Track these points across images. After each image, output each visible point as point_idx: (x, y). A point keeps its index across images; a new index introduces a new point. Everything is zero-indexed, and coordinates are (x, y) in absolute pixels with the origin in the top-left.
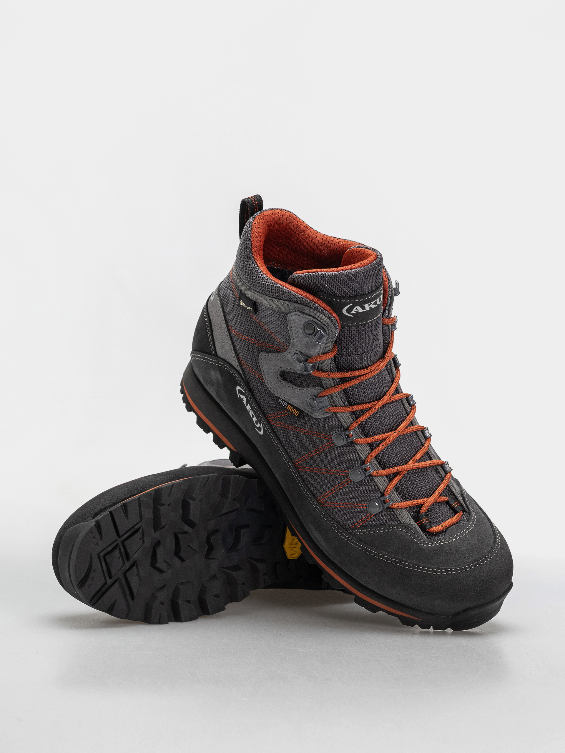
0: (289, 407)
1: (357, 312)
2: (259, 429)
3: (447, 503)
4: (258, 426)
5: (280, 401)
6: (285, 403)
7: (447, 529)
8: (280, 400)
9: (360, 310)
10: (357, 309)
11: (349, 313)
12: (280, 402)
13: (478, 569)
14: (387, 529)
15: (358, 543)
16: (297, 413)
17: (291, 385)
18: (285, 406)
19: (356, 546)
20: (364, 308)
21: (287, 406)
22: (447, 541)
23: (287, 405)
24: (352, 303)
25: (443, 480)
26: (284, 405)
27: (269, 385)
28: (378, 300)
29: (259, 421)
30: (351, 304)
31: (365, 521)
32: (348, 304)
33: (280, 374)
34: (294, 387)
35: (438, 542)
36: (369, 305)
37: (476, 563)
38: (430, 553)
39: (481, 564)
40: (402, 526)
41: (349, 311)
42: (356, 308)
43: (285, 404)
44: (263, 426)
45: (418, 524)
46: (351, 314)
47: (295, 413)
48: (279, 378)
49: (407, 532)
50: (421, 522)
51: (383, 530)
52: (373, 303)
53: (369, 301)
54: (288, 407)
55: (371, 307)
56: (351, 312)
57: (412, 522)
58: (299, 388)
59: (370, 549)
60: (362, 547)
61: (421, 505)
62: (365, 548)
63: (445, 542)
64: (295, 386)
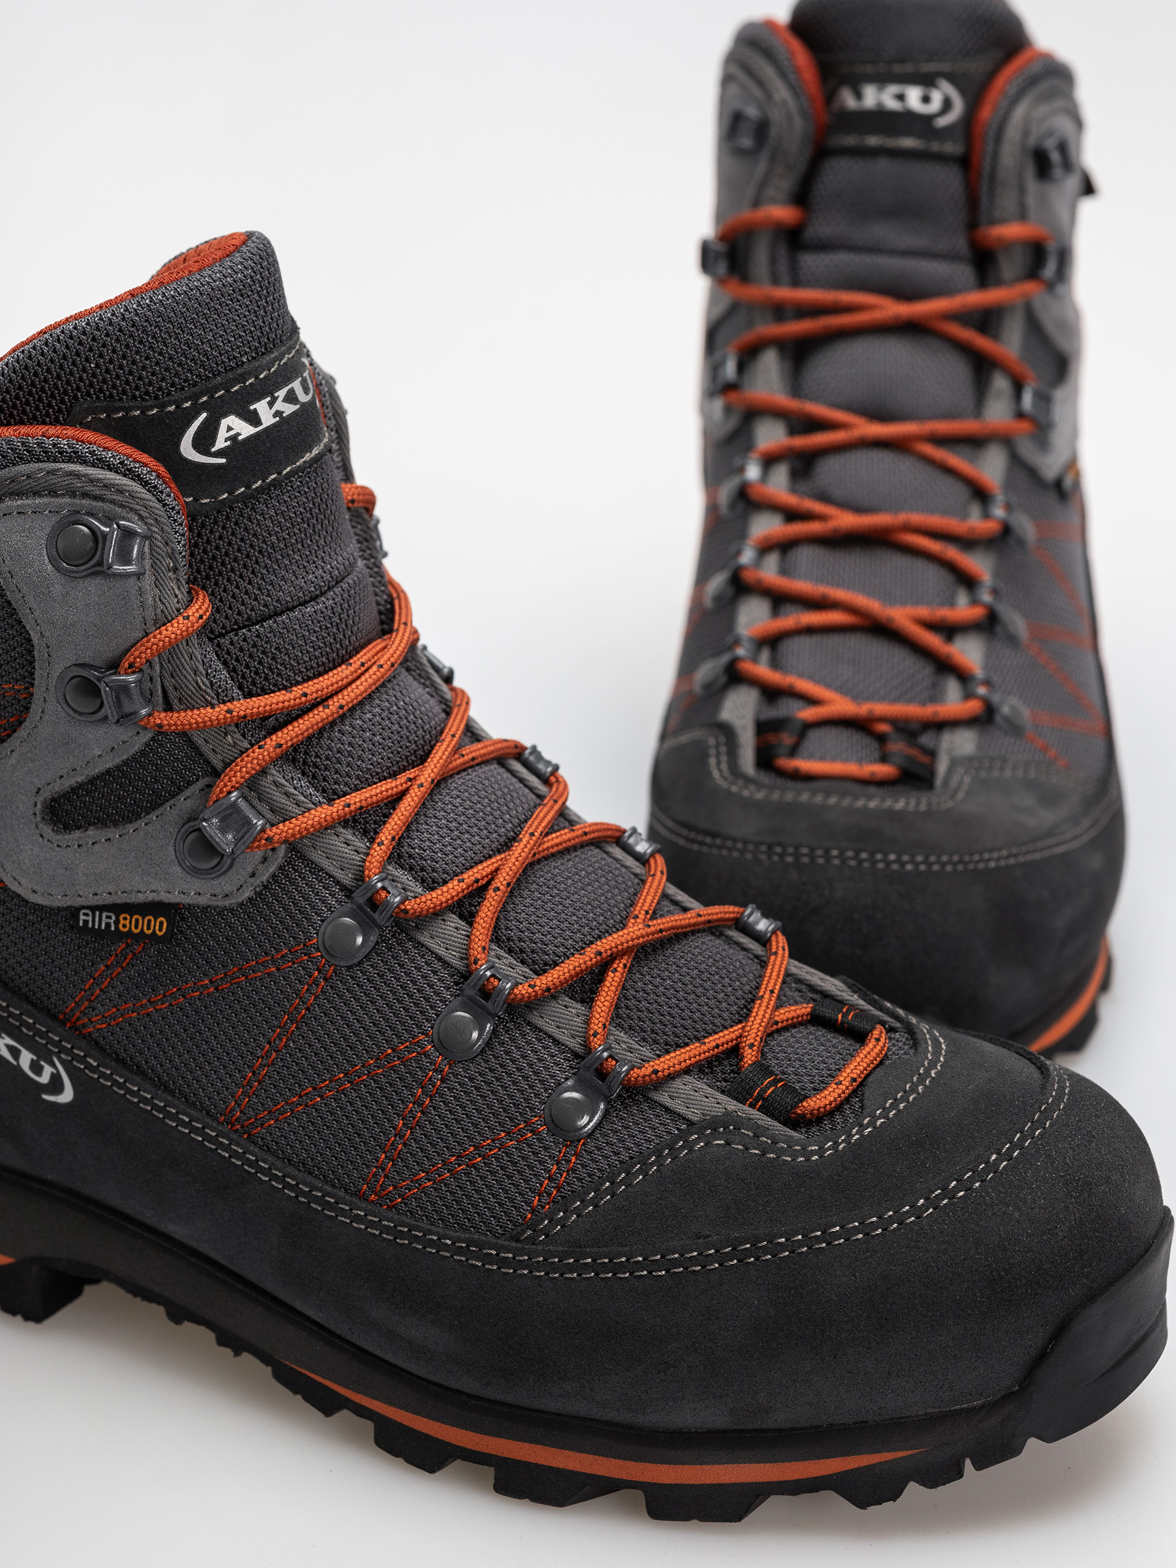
0: (125, 919)
1: (234, 438)
2: (56, 1085)
3: (816, 1020)
4: (44, 1079)
5: (85, 918)
6: (104, 915)
7: (859, 1088)
8: (85, 914)
9: (245, 430)
10: (229, 429)
11: (206, 452)
12: (86, 922)
13: (1036, 1152)
14: (652, 1164)
15: (572, 1260)
16: (159, 926)
17: (97, 832)
18: (108, 925)
19: (571, 1272)
20: (253, 419)
21: (117, 922)
22: (884, 1118)
23: (114, 918)
24: (204, 407)
25: (763, 964)
26: (103, 927)
27: (23, 881)
28: (296, 385)
29: (43, 1055)
30: (204, 415)
31: (561, 1176)
32: (195, 418)
33: (43, 818)
34: (113, 833)
35: (851, 1131)
36: (271, 404)
37: (1018, 1135)
38: (843, 1171)
39: (1037, 1133)
40: (701, 1134)
41: (203, 442)
42: (225, 423)
43: (106, 920)
44: (62, 1062)
45: (752, 1106)
46: (218, 454)
47: (154, 931)
48: (47, 830)
49: (728, 1143)
50: (760, 1096)
51: (639, 1172)
52: (281, 394)
53: (266, 390)
54: (122, 922)
55: (278, 414)
56: (213, 444)
57: (732, 1105)
58: (130, 828)
59: (623, 1259)
60: (594, 1267)
61: (735, 1051)
62: (606, 1261)
63: (875, 1123)
64: (115, 826)
